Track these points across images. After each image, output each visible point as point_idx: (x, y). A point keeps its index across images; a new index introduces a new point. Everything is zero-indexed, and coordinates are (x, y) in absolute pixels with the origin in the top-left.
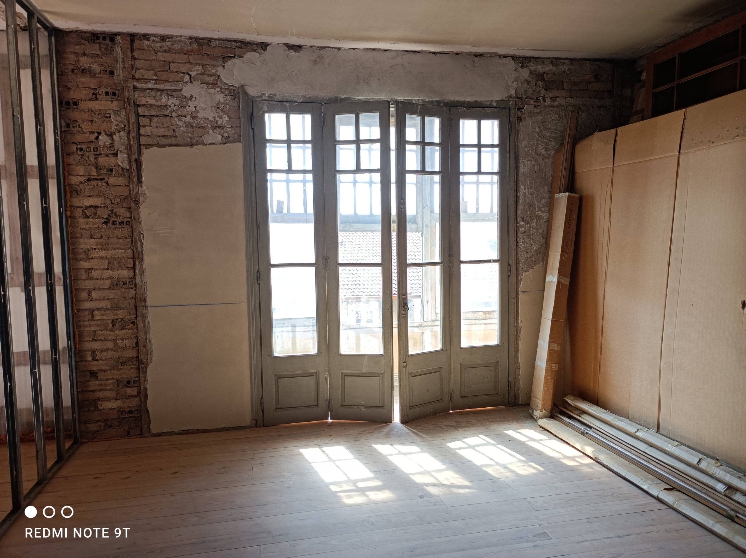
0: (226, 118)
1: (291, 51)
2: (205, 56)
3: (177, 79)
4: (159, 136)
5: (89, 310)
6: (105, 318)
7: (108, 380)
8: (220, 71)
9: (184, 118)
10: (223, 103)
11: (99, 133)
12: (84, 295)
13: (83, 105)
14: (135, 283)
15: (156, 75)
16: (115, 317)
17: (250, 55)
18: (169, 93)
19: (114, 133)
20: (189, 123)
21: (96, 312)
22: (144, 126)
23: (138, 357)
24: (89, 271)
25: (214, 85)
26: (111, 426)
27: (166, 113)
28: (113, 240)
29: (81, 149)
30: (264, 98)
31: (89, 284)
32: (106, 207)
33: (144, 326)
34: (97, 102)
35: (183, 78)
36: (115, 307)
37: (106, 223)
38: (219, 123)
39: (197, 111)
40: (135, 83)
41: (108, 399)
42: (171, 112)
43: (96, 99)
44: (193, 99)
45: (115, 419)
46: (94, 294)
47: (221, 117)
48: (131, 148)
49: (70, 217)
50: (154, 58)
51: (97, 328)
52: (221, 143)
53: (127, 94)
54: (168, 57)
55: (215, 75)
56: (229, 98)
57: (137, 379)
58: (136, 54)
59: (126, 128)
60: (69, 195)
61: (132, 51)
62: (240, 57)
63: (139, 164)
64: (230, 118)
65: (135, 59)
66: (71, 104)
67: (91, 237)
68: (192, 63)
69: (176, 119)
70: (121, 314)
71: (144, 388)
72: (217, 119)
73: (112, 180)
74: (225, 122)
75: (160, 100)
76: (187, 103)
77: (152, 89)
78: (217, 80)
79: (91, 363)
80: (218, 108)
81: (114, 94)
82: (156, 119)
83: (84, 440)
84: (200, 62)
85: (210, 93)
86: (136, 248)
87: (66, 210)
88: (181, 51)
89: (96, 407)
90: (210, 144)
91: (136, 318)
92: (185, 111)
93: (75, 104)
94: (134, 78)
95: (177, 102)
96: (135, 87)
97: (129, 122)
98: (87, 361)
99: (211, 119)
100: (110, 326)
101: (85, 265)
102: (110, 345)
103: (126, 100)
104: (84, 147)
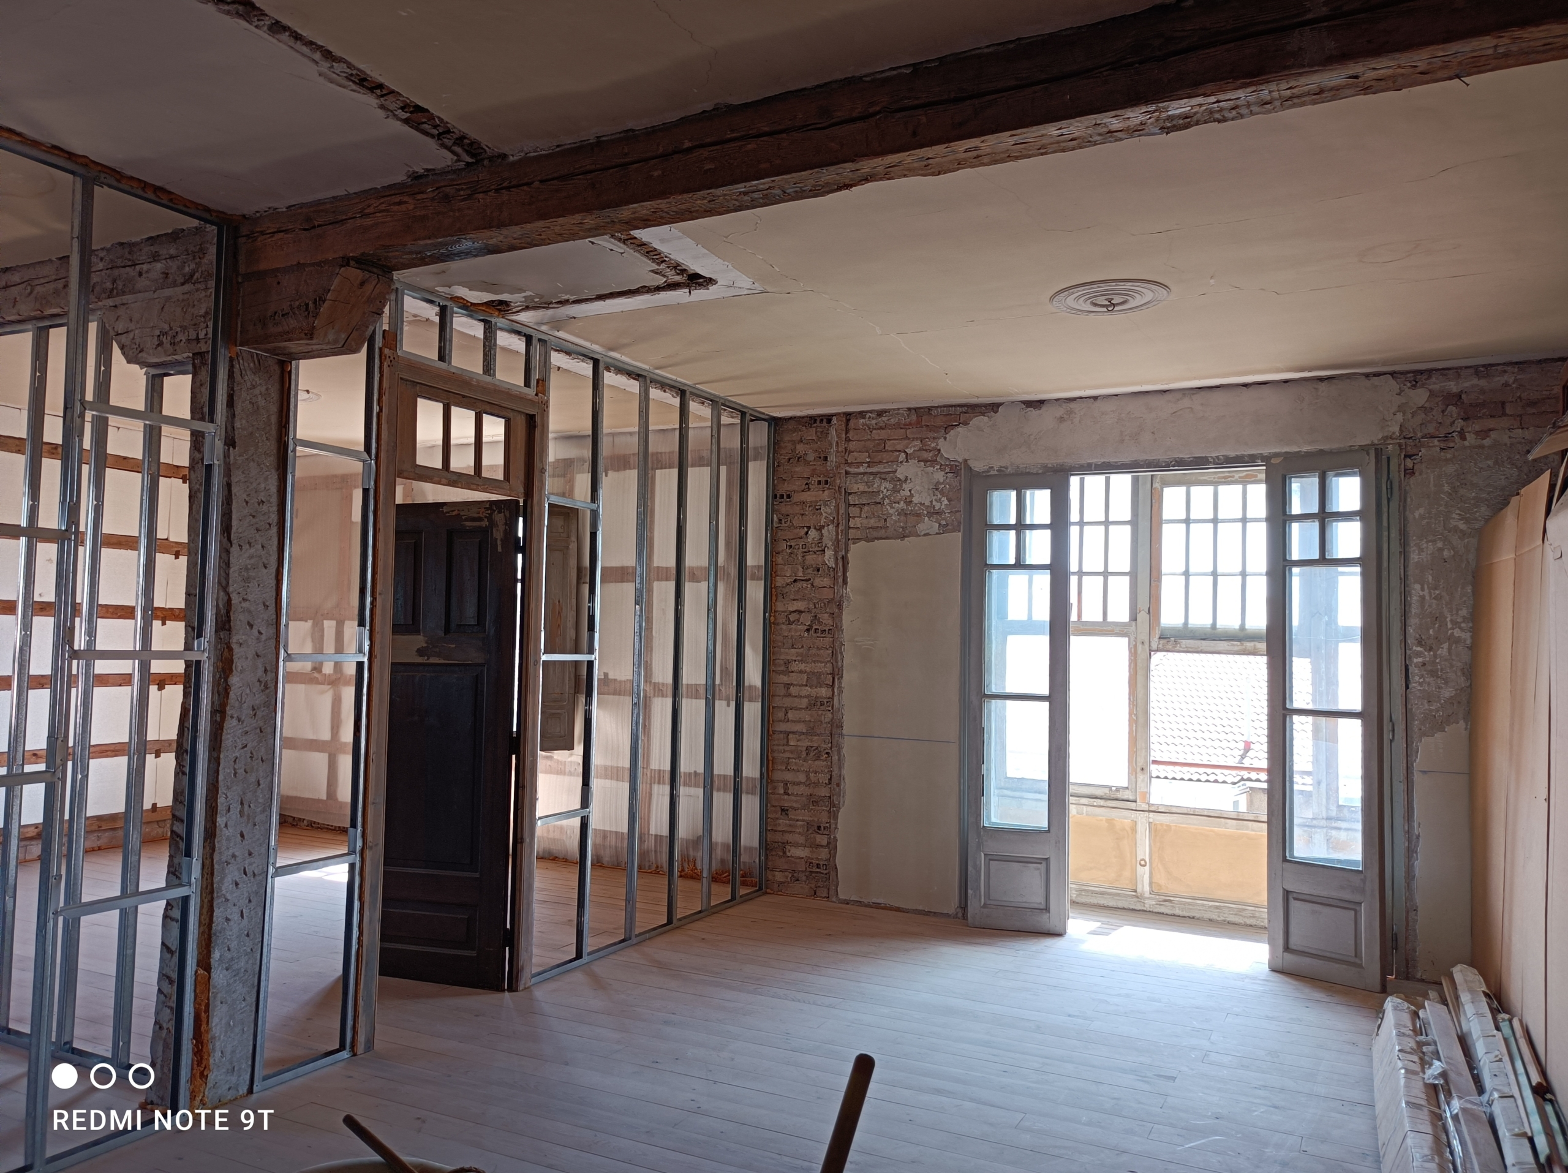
0: (946, 502)
1: (1029, 409)
2: (924, 428)
3: (892, 459)
4: (869, 528)
5: (785, 732)
6: (799, 743)
7: (797, 820)
8: (942, 444)
9: (897, 505)
10: (942, 483)
11: (809, 528)
12: (780, 715)
13: (796, 498)
14: (833, 705)
15: (869, 457)
16: (809, 744)
17: (979, 421)
18: (883, 476)
19: (824, 526)
20: (903, 510)
21: (791, 736)
22: (854, 517)
23: (830, 797)
24: (788, 686)
25: (933, 462)
26: (798, 880)
27: (878, 501)
28: (813, 651)
29: (791, 546)
30: (992, 473)
31: (788, 702)
32: (809, 611)
33: (839, 760)
34: (808, 493)
35: (899, 456)
36: (811, 732)
37: (808, 630)
38: (937, 508)
39: (912, 496)
40: (848, 469)
41: (797, 845)
42: (883, 499)
43: (809, 489)
44: (909, 481)
45: (802, 871)
46: (790, 715)
47: (939, 501)
48: (838, 543)
49: (774, 623)
50: (869, 437)
51: (791, 756)
52: (937, 534)
53: (838, 481)
54: (883, 434)
55: (935, 449)
56: (950, 475)
57: (828, 825)
58: (851, 435)
59: (835, 521)
60: (774, 598)
61: (847, 432)
62: (966, 423)
63: (845, 559)
64: (949, 501)
65: (850, 440)
66: (785, 497)
67: (793, 647)
68: (909, 439)
69: (887, 507)
70: (816, 741)
71: (835, 837)
72: (934, 503)
73: (818, 582)
74: (943, 507)
75: (872, 485)
76: (901, 486)
77: (864, 474)
78: (936, 456)
79: (782, 797)
80: (937, 489)
81: (826, 482)
82: (866, 508)
83: (768, 891)
84: (919, 436)
85: (928, 473)
86: (836, 662)
87: (770, 616)
88: (898, 426)
89: (784, 853)
90: (925, 535)
91: (831, 748)
92: (898, 496)
93: (789, 496)
94: (846, 462)
95: (890, 486)
96: (847, 473)
97: (838, 514)
98: (778, 794)
99: (927, 503)
100: (804, 754)
101: (784, 679)
102: (802, 778)
103: (837, 488)
104: (793, 544)
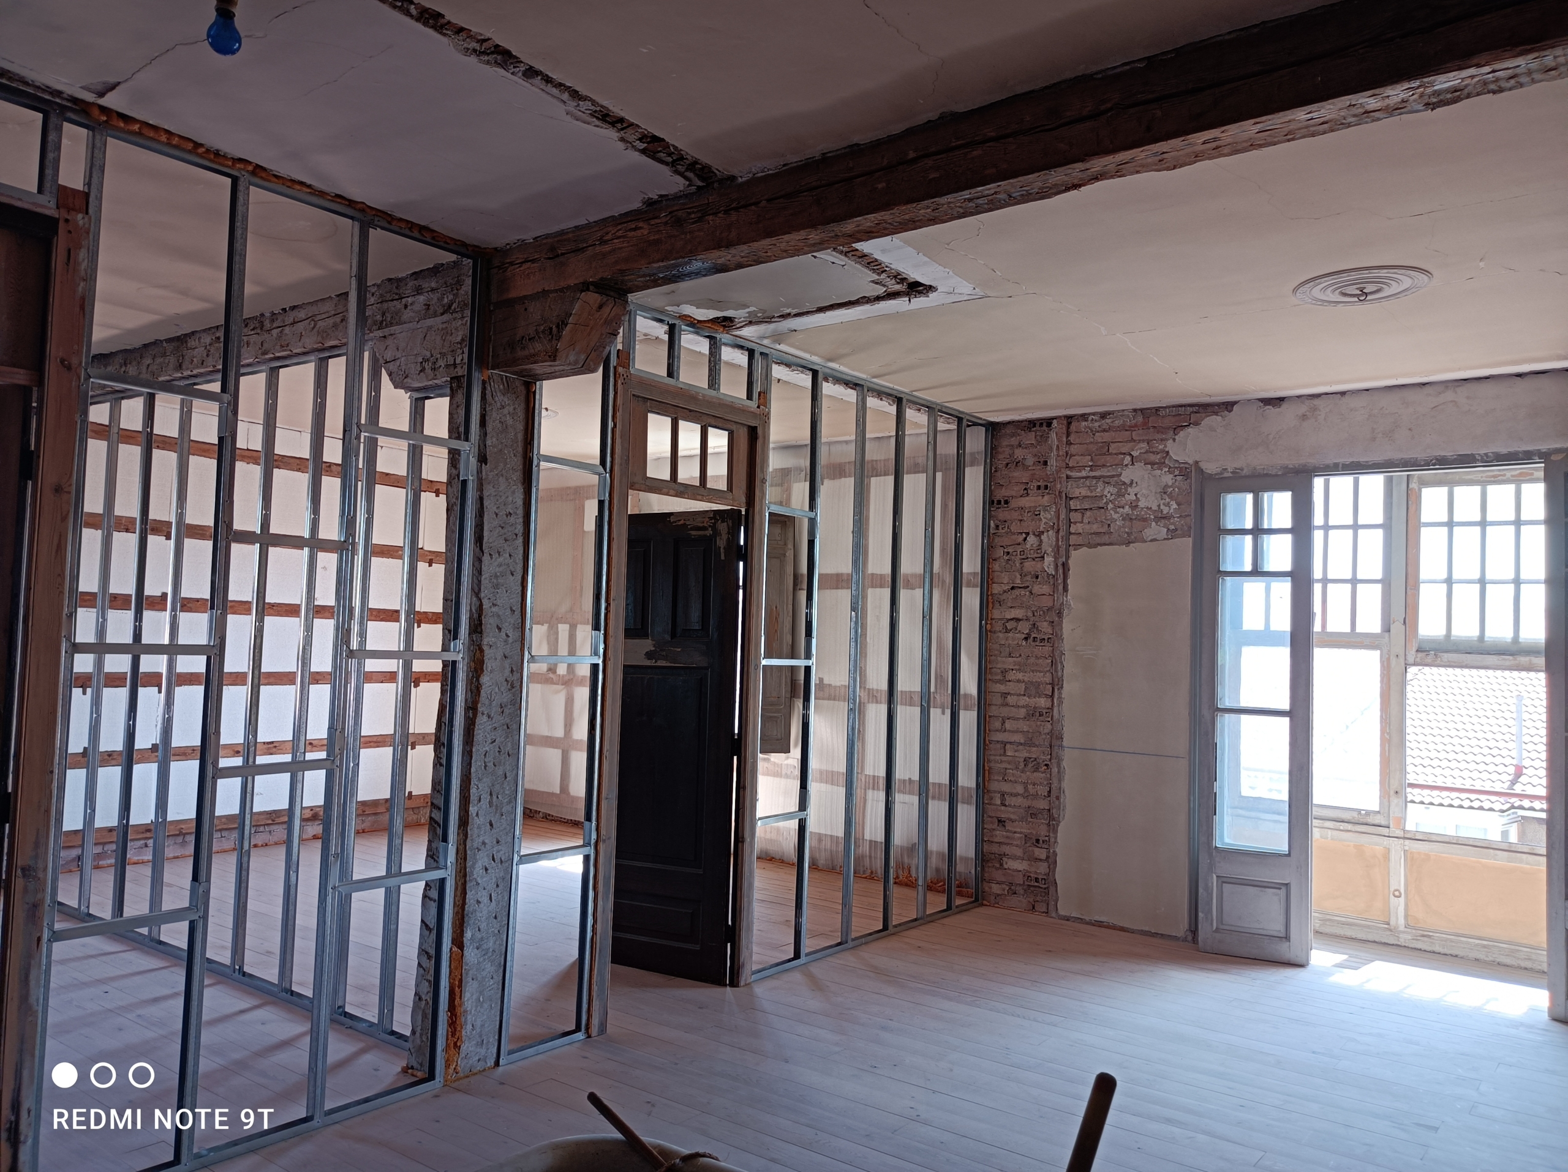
0: (1175, 506)
1: (1268, 407)
2: (1151, 430)
3: (1116, 462)
4: (1091, 534)
5: (1002, 742)
6: (1016, 754)
7: (1015, 832)
8: (1170, 446)
9: (1122, 510)
10: (1171, 487)
11: (1027, 534)
12: (997, 724)
13: (1014, 504)
14: (1052, 716)
15: (1092, 460)
16: (1027, 755)
17: (1211, 421)
18: (1107, 480)
19: (1043, 532)
20: (1128, 515)
21: (1008, 746)
22: (1075, 523)
23: (1049, 810)
24: (1005, 695)
25: (1161, 464)
26: (1015, 893)
27: (1101, 505)
28: (1032, 660)
29: (1008, 553)
30: (1226, 475)
31: (1005, 712)
32: (1027, 619)
33: (1059, 772)
34: (1027, 498)
35: (1123, 459)
36: (1029, 743)
37: (1026, 639)
38: (1165, 512)
39: (1138, 500)
40: (1069, 473)
41: (1015, 858)
42: (1106, 503)
43: (1028, 494)
44: (1134, 485)
45: (1020, 885)
46: (1008, 725)
47: (1168, 505)
48: (1058, 550)
49: (990, 631)
50: (1092, 440)
51: (1008, 766)
52: (1165, 539)
53: (1059, 486)
54: (1107, 437)
55: (1163, 451)
56: (1178, 478)
57: (1047, 838)
58: (1072, 438)
59: (1055, 527)
60: (991, 605)
61: (1068, 435)
62: (1197, 424)
63: (1065, 566)
64: (1178, 504)
65: (1071, 444)
66: (1002, 503)
67: (1010, 656)
68: (1135, 441)
69: (1111, 512)
70: (1035, 752)
71: (1054, 852)
72: (1162, 507)
73: (1037, 589)
74: (1172, 511)
75: (1095, 490)
76: (1126, 490)
77: (1086, 478)
78: (1165, 458)
79: (999, 808)
80: (1165, 493)
81: (1046, 487)
82: (1088, 513)
83: (985, 902)
84: (1144, 438)
85: (1155, 476)
86: (1056, 671)
87: (986, 624)
88: (1123, 428)
89: (1001, 865)
90: (1152, 541)
91: (1050, 760)
92: (1123, 501)
93: (1006, 502)
94: (1067, 467)
95: (1114, 490)
96: (1068, 477)
97: (1059, 519)
98: (995, 805)
99: (1155, 508)
100: (1022, 765)
101: (1002, 688)
102: (1020, 789)
103: (1057, 493)
104: (1010, 550)
